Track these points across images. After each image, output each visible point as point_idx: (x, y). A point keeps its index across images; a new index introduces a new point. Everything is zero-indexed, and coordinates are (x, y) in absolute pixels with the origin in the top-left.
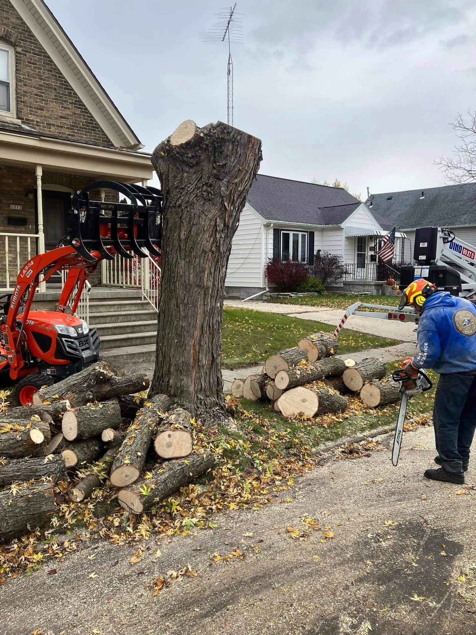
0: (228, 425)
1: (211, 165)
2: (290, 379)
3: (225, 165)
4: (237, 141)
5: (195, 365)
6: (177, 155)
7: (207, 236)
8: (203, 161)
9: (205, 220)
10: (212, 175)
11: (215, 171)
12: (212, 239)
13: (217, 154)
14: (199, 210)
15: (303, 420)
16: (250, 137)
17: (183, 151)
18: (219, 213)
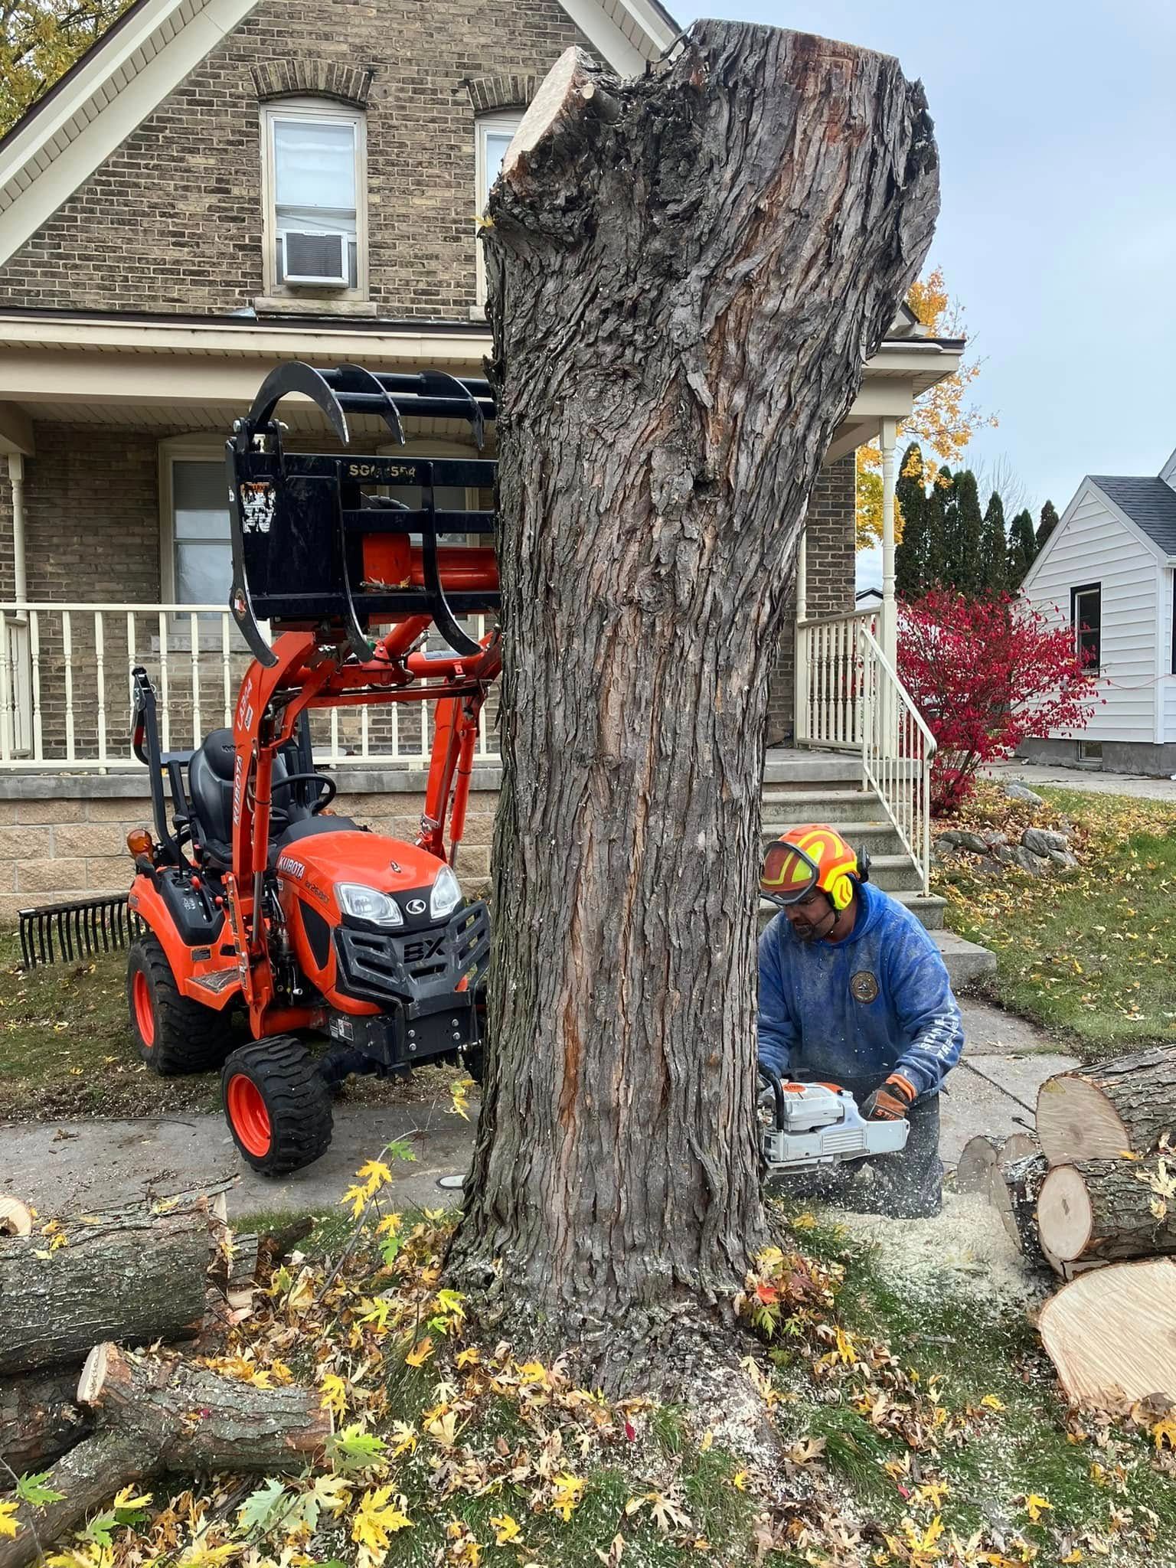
0: (717, 1401)
1: (636, 221)
2: (1096, 1218)
3: (696, 205)
4: (746, 81)
5: (571, 1101)
6: (516, 211)
7: (611, 535)
8: (606, 208)
9: (604, 465)
10: (641, 261)
11: (656, 244)
12: (634, 548)
13: (664, 167)
14: (580, 424)
15: (1159, 1440)
16: (806, 44)
17: (535, 186)
18: (668, 428)
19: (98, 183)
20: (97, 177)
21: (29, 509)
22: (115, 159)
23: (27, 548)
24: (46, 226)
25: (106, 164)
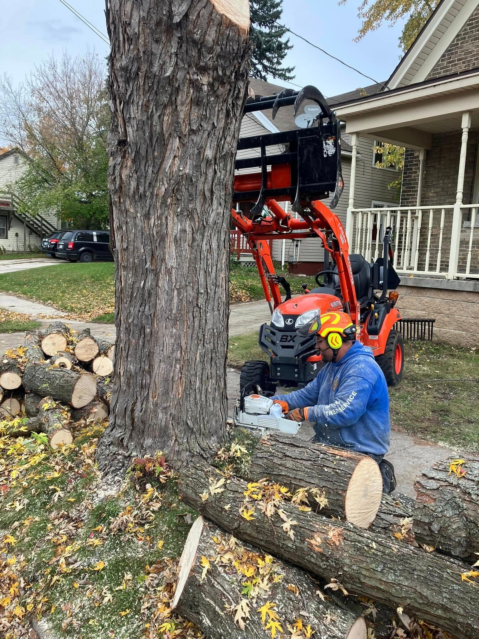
19: (469, 25)
20: (468, 23)
21: (427, 171)
22: (476, 12)
23: (423, 187)
24: (447, 51)
25: (472, 15)
